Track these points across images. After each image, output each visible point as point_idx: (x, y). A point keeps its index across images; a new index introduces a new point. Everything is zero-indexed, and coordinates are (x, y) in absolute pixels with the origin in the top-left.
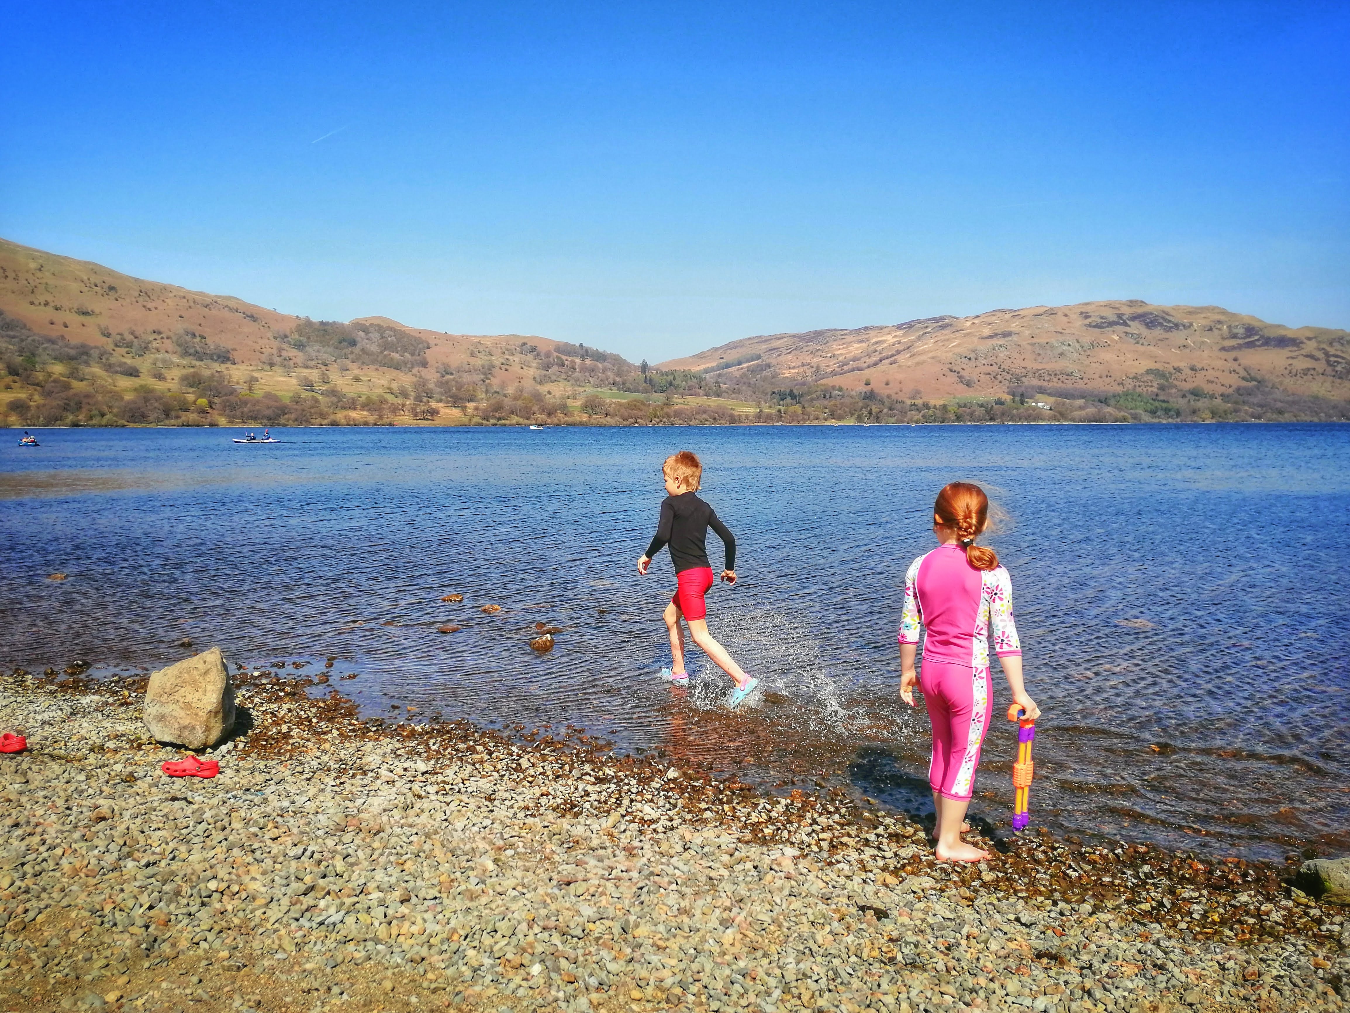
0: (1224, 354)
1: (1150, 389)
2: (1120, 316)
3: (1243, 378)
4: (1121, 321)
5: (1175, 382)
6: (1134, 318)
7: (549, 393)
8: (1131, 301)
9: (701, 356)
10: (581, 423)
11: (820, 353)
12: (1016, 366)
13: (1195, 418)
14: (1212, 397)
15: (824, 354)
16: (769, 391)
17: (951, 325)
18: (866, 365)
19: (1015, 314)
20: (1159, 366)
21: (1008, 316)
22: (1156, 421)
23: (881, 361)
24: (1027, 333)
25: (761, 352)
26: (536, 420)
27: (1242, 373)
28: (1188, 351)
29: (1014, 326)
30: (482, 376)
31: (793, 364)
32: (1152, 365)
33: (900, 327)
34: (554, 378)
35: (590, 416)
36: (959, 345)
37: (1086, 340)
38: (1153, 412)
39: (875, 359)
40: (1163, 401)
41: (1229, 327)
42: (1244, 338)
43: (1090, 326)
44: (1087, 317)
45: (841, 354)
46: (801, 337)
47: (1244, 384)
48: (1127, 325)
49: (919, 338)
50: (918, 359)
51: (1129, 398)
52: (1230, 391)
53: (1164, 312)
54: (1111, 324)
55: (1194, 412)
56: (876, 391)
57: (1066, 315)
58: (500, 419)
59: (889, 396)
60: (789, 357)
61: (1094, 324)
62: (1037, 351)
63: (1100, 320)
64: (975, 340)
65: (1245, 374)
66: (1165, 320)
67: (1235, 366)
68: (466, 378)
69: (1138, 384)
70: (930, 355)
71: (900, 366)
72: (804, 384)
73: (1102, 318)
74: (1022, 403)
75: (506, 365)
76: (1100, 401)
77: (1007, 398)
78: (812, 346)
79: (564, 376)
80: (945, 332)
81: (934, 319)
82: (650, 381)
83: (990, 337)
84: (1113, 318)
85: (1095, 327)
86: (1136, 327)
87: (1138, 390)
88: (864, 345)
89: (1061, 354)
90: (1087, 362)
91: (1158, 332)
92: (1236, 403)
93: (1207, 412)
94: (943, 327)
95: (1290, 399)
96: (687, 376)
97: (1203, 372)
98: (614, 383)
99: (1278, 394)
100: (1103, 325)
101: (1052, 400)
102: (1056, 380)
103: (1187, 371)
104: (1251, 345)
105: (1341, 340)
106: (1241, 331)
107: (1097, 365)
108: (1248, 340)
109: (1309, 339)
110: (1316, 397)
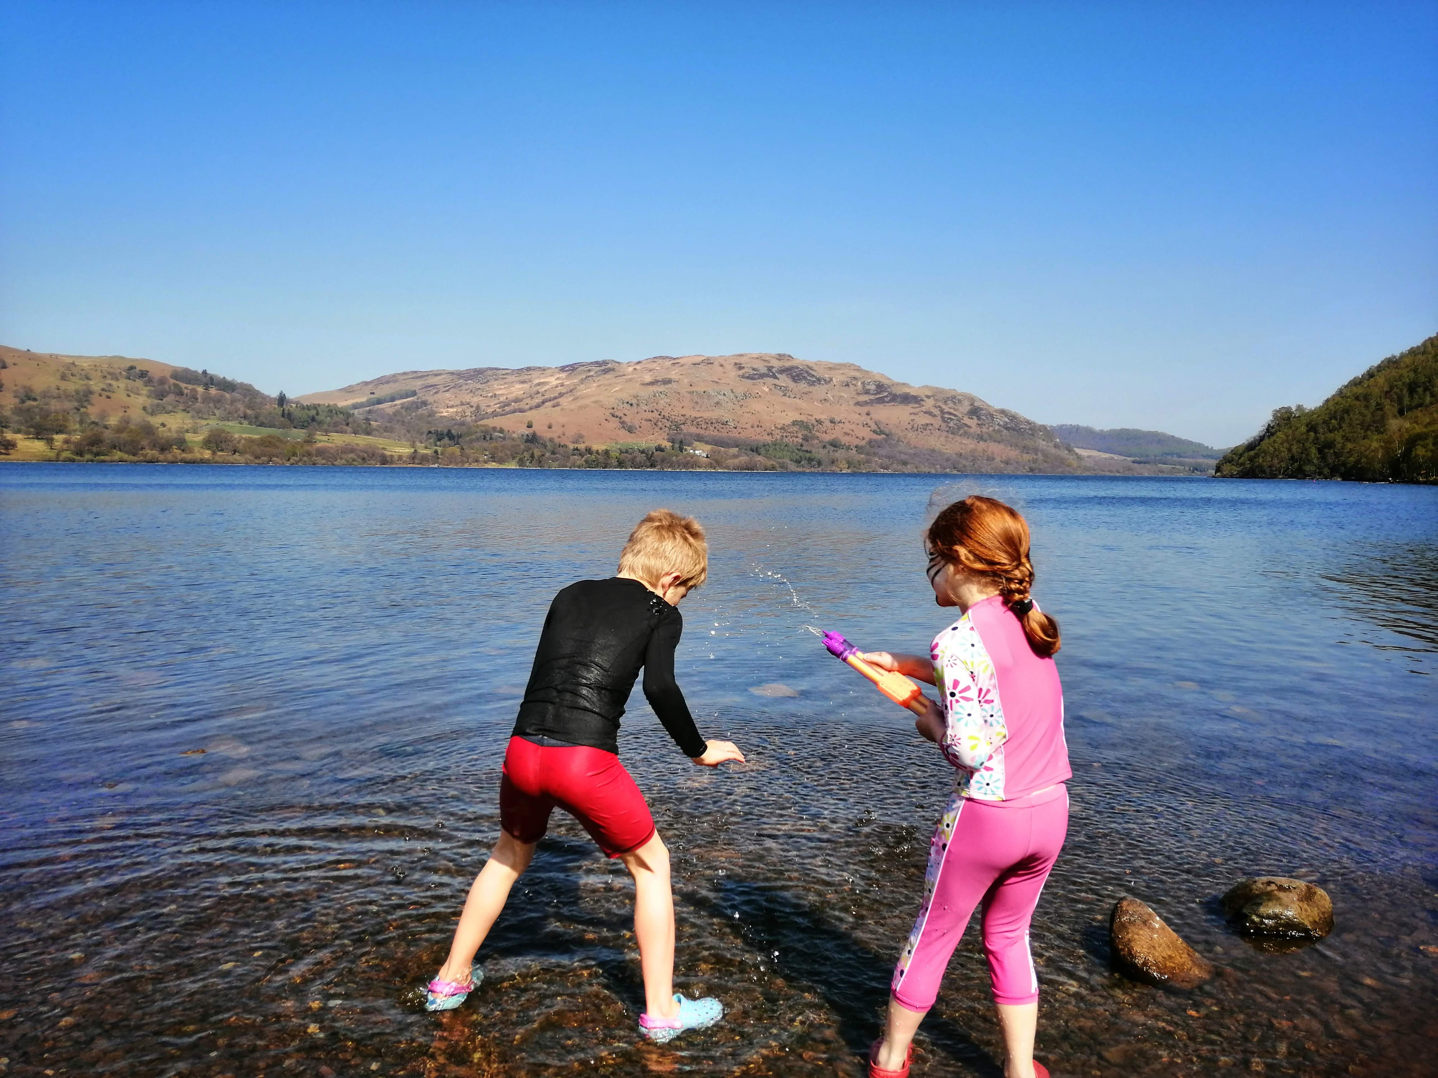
0: (858, 409)
1: (795, 440)
2: (770, 369)
3: (874, 432)
5: (817, 434)
6: (782, 371)
7: (163, 425)
8: (779, 355)
9: (349, 390)
10: (202, 461)
11: (480, 392)
12: (676, 413)
13: (834, 468)
14: (848, 448)
15: (484, 394)
16: (425, 430)
17: (613, 370)
18: (527, 407)
19: (675, 362)
20: (803, 418)
21: (668, 363)
22: (801, 469)
23: (543, 403)
24: (686, 381)
25: (416, 389)
26: (145, 456)
27: (874, 427)
28: (828, 404)
29: (674, 374)
30: (76, 404)
31: (451, 403)
32: (799, 418)
33: (563, 369)
34: (170, 408)
35: (214, 453)
36: (621, 390)
37: (740, 391)
38: (798, 462)
39: (538, 400)
40: (807, 451)
41: (863, 383)
42: (875, 394)
43: (743, 377)
44: (741, 368)
45: (502, 395)
46: (459, 375)
47: (875, 437)
48: (776, 378)
49: (582, 381)
50: (581, 402)
51: (777, 447)
52: (863, 443)
53: (808, 366)
54: (762, 376)
55: (833, 462)
56: (538, 434)
57: (722, 366)
58: (97, 454)
59: (551, 440)
60: (447, 395)
61: (747, 375)
62: (695, 399)
63: (752, 372)
64: (638, 385)
66: (809, 374)
67: (867, 419)
68: (54, 405)
69: (785, 434)
70: (593, 399)
71: (562, 409)
72: (463, 424)
73: (754, 369)
74: (681, 450)
75: (107, 392)
76: (752, 450)
77: (668, 445)
78: (472, 384)
79: (181, 407)
80: (607, 376)
81: (597, 363)
82: (288, 416)
83: (652, 384)
84: (764, 370)
85: (748, 378)
86: (784, 380)
87: (785, 440)
88: (526, 386)
89: (718, 403)
90: (740, 412)
91: (803, 386)
92: (868, 454)
93: (844, 462)
94: (606, 371)
95: (912, 451)
96: (332, 411)
97: (841, 425)
98: (245, 417)
99: (902, 447)
100: (755, 376)
101: (709, 447)
102: (712, 428)
103: (827, 423)
104: (881, 401)
105: (954, 399)
106: (873, 387)
107: (749, 415)
108: (878, 396)
109: (928, 397)
110: (933, 451)
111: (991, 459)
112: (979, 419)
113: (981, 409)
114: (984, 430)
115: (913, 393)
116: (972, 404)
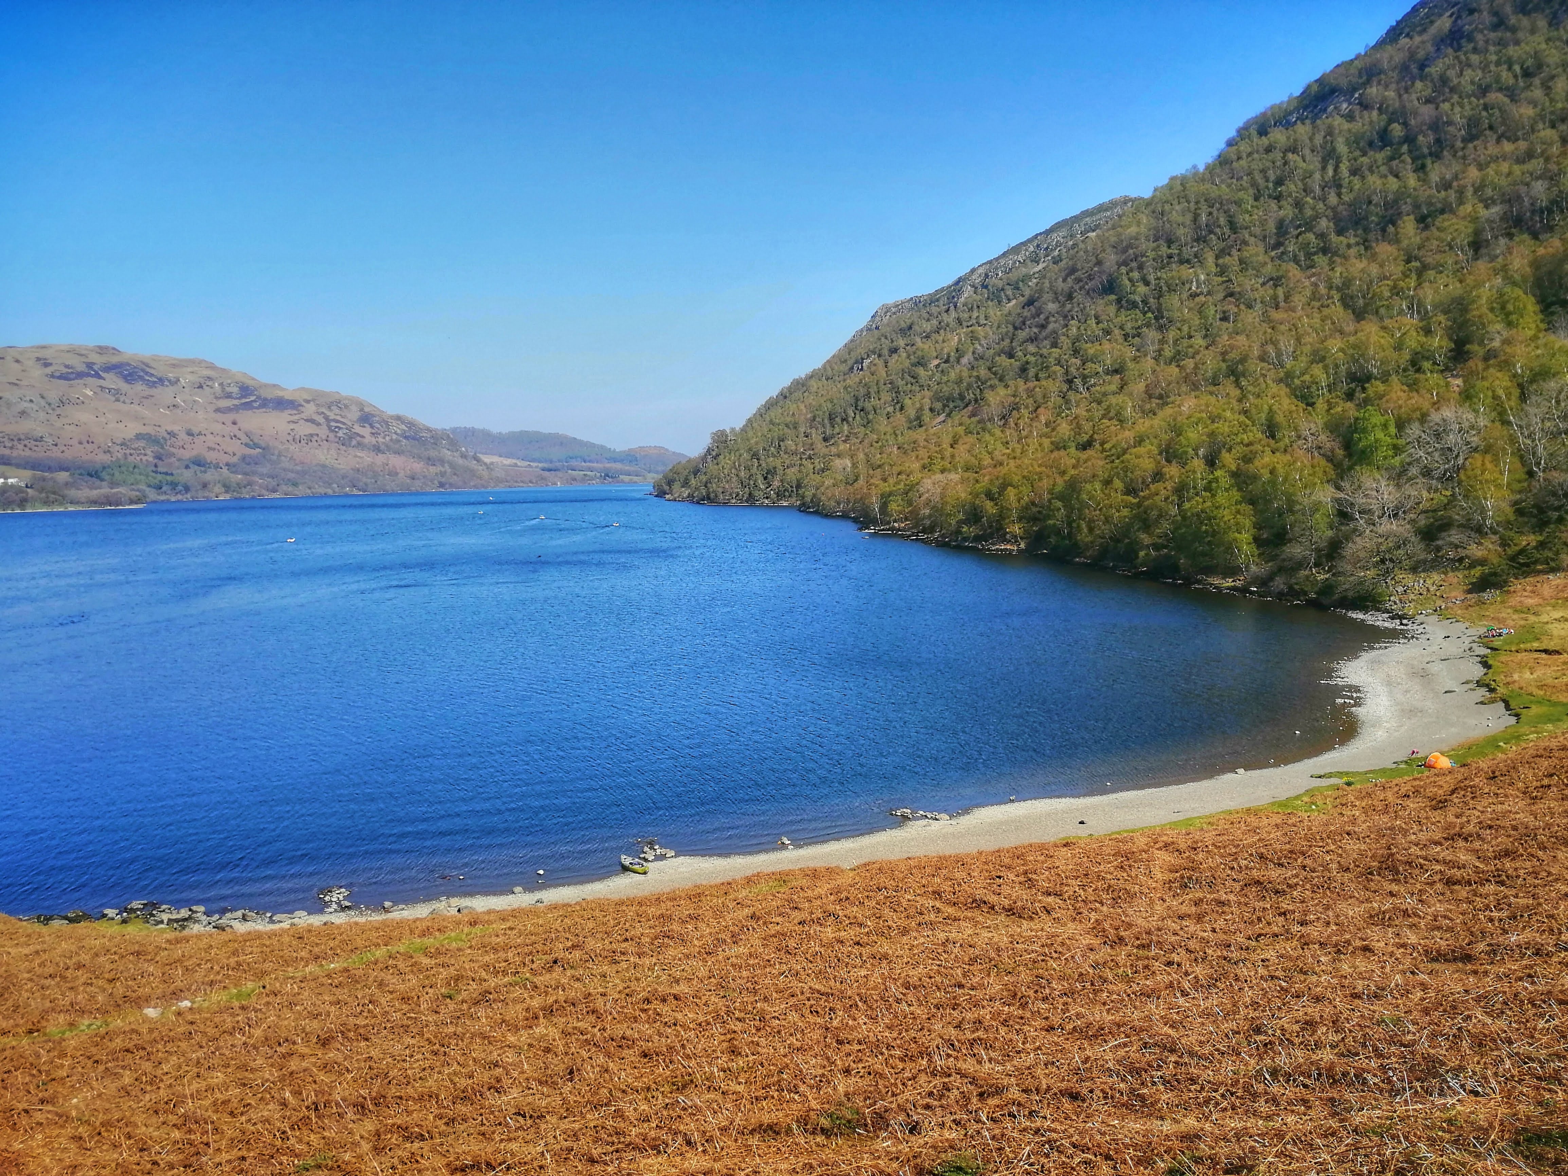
0: (220, 417)
1: (144, 458)
2: (90, 365)
3: (246, 445)
4: (91, 372)
5: (172, 449)
6: (108, 368)
8: (100, 347)
13: (207, 494)
14: (217, 467)
20: (149, 430)
22: (163, 498)
28: (179, 411)
32: (144, 430)
37: (53, 396)
38: (159, 488)
40: (166, 474)
41: (221, 384)
42: (239, 398)
43: (52, 376)
44: (47, 365)
47: (249, 451)
48: (100, 377)
51: (124, 469)
52: (235, 460)
53: (144, 363)
54: (80, 375)
55: (205, 486)
57: (17, 361)
61: (58, 374)
63: (65, 370)
65: (247, 440)
66: (147, 373)
67: (234, 430)
69: (128, 452)
73: (67, 366)
76: (90, 475)
84: (81, 368)
85: (60, 377)
86: (112, 381)
87: (131, 459)
89: (23, 413)
90: (59, 425)
91: (140, 388)
92: (246, 474)
93: (219, 485)
95: (299, 468)
97: (202, 438)
99: (285, 464)
100: (69, 376)
101: (28, 474)
102: (21, 447)
103: (183, 436)
104: (248, 406)
105: (338, 403)
106: (235, 390)
107: (73, 427)
108: (244, 401)
109: (308, 402)
110: (324, 466)
111: (393, 474)
112: (372, 427)
113: (374, 416)
114: (381, 440)
115: (288, 396)
116: (362, 410)
